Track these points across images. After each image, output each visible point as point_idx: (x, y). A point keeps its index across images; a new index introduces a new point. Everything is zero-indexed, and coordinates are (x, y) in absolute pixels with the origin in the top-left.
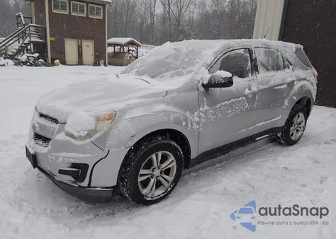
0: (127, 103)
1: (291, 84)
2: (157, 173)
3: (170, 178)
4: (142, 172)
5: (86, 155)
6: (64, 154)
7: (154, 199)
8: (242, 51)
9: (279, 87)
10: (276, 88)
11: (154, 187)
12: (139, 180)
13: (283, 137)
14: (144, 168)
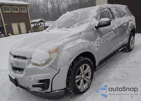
0: (63, 41)
1: (128, 23)
2: (83, 76)
3: (89, 77)
4: (77, 77)
5: (47, 74)
6: (34, 76)
7: (84, 90)
8: (107, 9)
9: (124, 25)
10: (123, 25)
11: (83, 84)
12: (76, 82)
13: (127, 48)
14: (77, 75)
